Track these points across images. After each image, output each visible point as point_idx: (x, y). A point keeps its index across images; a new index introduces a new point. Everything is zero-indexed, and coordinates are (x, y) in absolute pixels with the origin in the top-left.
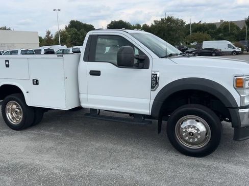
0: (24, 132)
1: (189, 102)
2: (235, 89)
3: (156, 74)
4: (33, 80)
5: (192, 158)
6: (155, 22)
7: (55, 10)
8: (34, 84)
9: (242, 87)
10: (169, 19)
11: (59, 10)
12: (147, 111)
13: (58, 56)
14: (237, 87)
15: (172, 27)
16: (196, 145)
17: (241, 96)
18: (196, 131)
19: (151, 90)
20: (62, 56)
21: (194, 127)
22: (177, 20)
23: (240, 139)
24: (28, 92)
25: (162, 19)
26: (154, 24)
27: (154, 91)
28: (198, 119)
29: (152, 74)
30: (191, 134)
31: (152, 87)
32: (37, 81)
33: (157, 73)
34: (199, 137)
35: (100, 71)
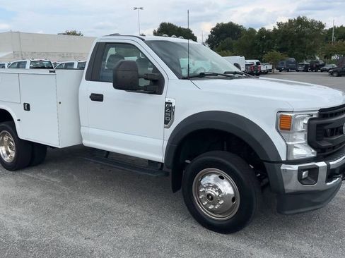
0: (17, 173)
1: (225, 147)
2: (279, 132)
3: (171, 103)
4: (25, 104)
5: (214, 234)
6: (279, 25)
7: (136, 9)
8: (25, 110)
9: (289, 130)
10: (300, 21)
11: (141, 8)
12: (159, 157)
13: (50, 72)
14: (282, 129)
15: (304, 33)
16: (220, 214)
17: (287, 145)
18: (217, 194)
19: (165, 127)
20: (54, 72)
21: (215, 187)
22: (313, 22)
23: (287, 212)
24: (19, 120)
25: (289, 21)
26: (277, 27)
27: (168, 128)
28: (223, 175)
29: (166, 103)
30: (210, 197)
31: (166, 122)
32: (28, 105)
33: (172, 101)
34: (221, 202)
35: (102, 95)
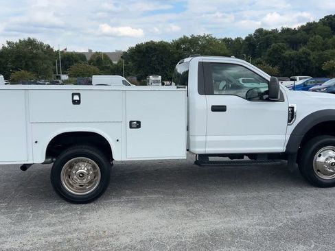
3: (293, 108)
6: (9, 43)
10: (31, 43)
12: (281, 148)
13: (178, 88)
15: (36, 54)
19: (288, 125)
21: (331, 157)
24: (118, 140)
25: (20, 41)
26: (6, 45)
27: (291, 125)
29: (289, 107)
30: (333, 164)
31: (289, 121)
32: (138, 123)
33: (294, 105)
35: (225, 106)
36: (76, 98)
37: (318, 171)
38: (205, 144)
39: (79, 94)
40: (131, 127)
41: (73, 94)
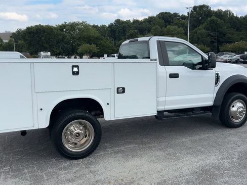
13: (151, 60)
19: (215, 86)
21: (240, 107)
24: (108, 104)
29: (216, 74)
30: (242, 112)
31: (216, 84)
32: (123, 89)
33: (218, 73)
35: (178, 74)
36: (75, 70)
37: (232, 117)
38: (165, 103)
39: (77, 67)
40: (118, 93)
41: (73, 67)
